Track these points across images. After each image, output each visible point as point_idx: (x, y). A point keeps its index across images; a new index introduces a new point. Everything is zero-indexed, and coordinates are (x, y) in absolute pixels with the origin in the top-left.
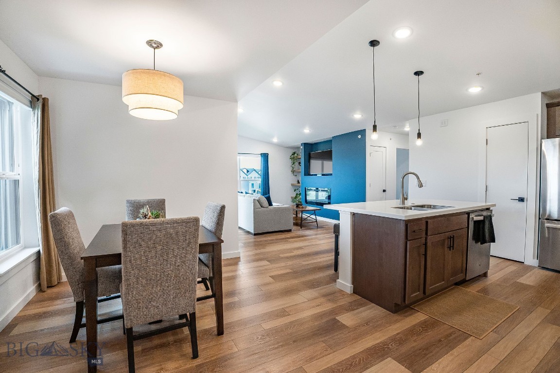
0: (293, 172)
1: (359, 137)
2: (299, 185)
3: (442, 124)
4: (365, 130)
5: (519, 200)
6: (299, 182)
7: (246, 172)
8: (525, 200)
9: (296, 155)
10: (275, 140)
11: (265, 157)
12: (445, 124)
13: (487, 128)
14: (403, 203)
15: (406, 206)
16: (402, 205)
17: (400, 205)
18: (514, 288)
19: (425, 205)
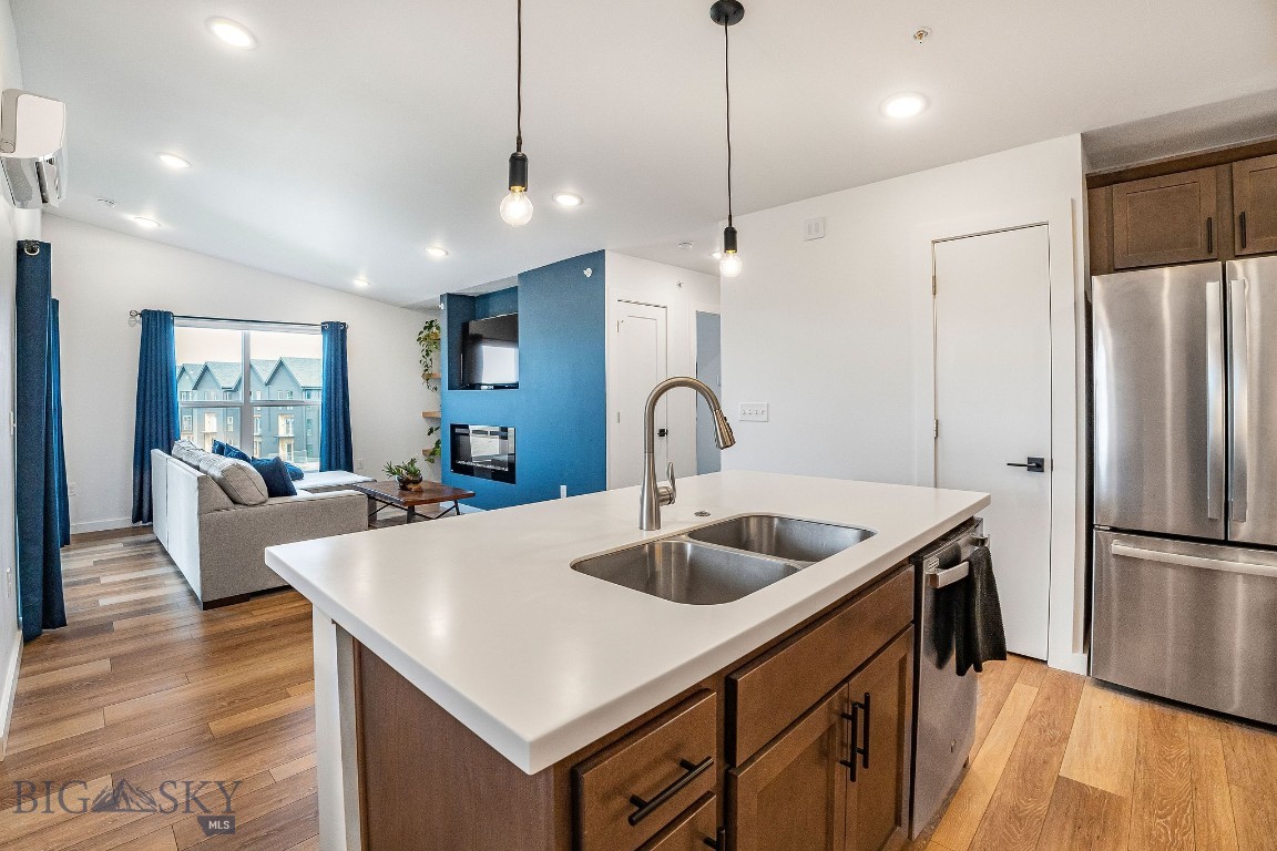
0: (427, 377)
1: (588, 272)
3: (810, 232)
4: (602, 252)
5: (1030, 469)
8: (1047, 465)
9: (434, 329)
10: (361, 283)
11: (336, 334)
12: (817, 231)
13: (934, 242)
14: (654, 520)
15: (665, 531)
16: (649, 529)
17: (641, 528)
18: (1069, 827)
19: (748, 518)
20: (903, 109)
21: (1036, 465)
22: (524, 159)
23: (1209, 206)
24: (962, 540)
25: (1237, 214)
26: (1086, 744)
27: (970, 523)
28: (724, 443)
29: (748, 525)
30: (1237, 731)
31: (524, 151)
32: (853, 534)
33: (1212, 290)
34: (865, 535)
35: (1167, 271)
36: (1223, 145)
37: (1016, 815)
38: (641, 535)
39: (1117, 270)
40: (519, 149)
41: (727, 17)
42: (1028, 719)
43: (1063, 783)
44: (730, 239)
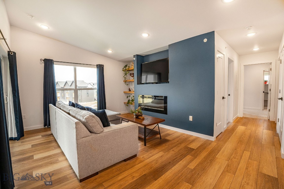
0: (125, 82)
2: (130, 92)
4: (213, 32)
6: (130, 90)
7: (92, 84)
9: (128, 67)
11: (101, 68)
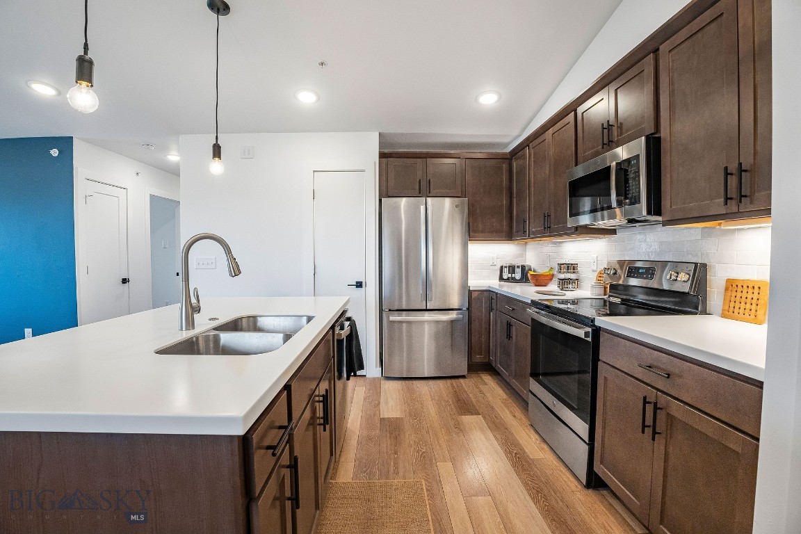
1: (55, 153)
3: (244, 154)
4: (69, 139)
5: (357, 287)
8: (364, 285)
12: (249, 154)
13: (314, 171)
14: (190, 324)
15: (198, 330)
16: (187, 329)
17: (182, 329)
18: (388, 435)
19: (241, 318)
20: (307, 98)
21: (359, 285)
22: (91, 63)
23: (419, 174)
24: (342, 319)
25: (428, 179)
26: (387, 403)
27: (344, 312)
28: (235, 273)
29: (242, 322)
30: (431, 382)
31: (90, 55)
32: (305, 319)
33: (422, 208)
34: (310, 319)
35: (404, 199)
36: (425, 150)
37: (369, 439)
38: (182, 334)
39: (389, 197)
40: (86, 53)
41: (218, 9)
42: (364, 399)
43: (382, 420)
44: (217, 151)
